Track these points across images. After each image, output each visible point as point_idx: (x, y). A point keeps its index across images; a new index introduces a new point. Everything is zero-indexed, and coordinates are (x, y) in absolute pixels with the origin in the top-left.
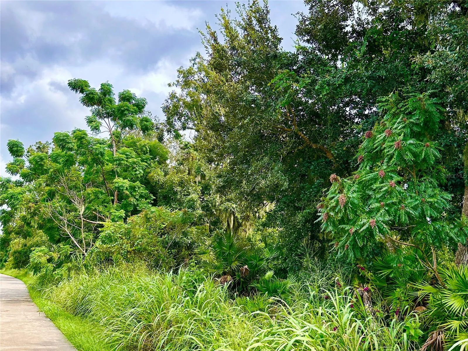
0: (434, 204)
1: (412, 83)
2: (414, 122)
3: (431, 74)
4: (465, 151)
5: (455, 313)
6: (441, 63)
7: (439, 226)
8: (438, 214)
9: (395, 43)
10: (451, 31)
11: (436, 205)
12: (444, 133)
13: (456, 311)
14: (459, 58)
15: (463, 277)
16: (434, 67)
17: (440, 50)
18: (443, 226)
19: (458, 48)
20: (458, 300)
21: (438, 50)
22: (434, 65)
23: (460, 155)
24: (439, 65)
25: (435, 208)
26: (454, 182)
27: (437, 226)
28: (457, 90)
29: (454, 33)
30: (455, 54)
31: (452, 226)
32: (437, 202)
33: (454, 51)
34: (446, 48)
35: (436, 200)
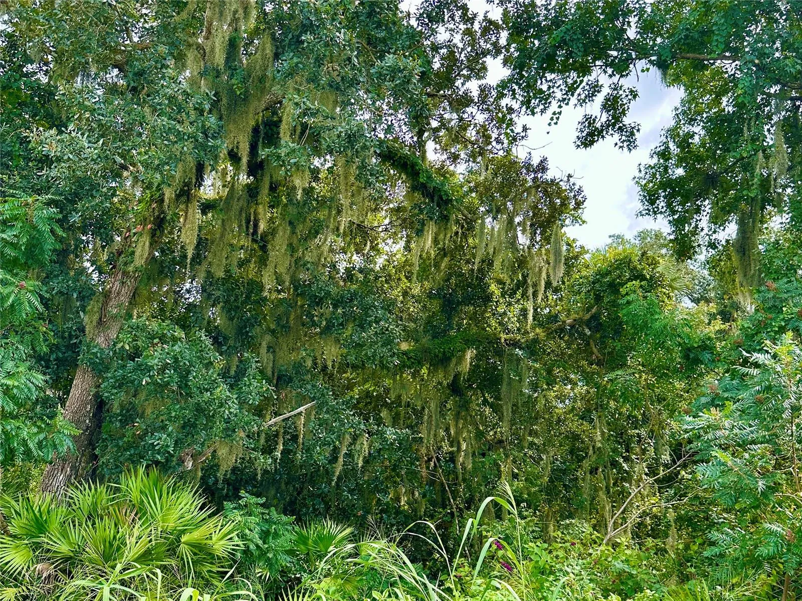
0: (12, 389)
1: (25, 173)
2: (8, 239)
3: (50, 168)
4: (89, 308)
5: (12, 574)
6: (71, 157)
7: (13, 427)
8: (15, 407)
9: (11, 94)
10: (95, 110)
11: (15, 391)
12: (62, 271)
13: (15, 572)
14: (99, 157)
15: (38, 515)
16: (57, 157)
17: (73, 134)
18: (18, 428)
19: (101, 142)
20: (21, 553)
21: (70, 133)
22: (59, 154)
23: (81, 314)
24: (66, 158)
25: (13, 398)
26: (60, 355)
27: (9, 427)
28: (87, 208)
29: (99, 115)
30: (95, 149)
31: (35, 430)
32: (17, 387)
33: (95, 143)
34: (83, 134)
35: (16, 384)
